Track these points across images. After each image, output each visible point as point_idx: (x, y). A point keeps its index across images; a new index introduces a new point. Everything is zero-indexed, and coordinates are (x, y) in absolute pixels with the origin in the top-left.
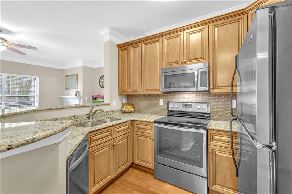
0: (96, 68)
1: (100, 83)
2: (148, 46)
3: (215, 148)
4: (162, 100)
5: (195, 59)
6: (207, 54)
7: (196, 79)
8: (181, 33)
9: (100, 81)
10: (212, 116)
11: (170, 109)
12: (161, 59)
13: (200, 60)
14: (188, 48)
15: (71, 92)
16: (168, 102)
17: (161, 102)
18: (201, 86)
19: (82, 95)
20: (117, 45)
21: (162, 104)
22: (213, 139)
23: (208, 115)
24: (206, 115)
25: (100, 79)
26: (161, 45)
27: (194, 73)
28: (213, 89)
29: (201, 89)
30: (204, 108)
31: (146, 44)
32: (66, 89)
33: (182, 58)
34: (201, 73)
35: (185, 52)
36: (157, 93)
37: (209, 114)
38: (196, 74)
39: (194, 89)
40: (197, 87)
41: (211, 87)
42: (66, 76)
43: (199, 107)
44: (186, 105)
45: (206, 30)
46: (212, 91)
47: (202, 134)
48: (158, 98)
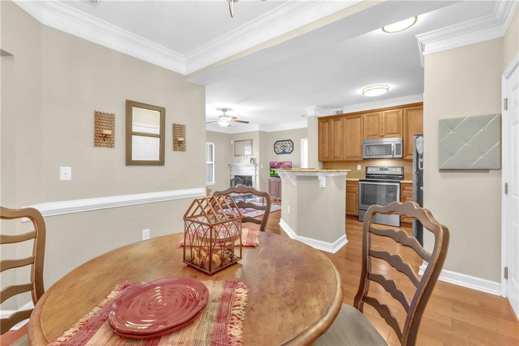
0: (270, 132)
1: (275, 149)
2: (349, 120)
3: (406, 195)
4: (360, 166)
5: (392, 134)
6: (401, 131)
7: (392, 149)
8: (381, 112)
9: (275, 147)
10: (405, 176)
11: (368, 173)
12: (362, 132)
13: (396, 135)
14: (386, 125)
15: (243, 159)
16: (367, 168)
17: (359, 167)
18: (396, 154)
19: (258, 162)
20: (318, 118)
21: (360, 169)
22: (404, 189)
23: (402, 177)
24: (400, 177)
25: (275, 144)
26: (362, 120)
27: (391, 145)
28: (405, 156)
29: (396, 156)
30: (399, 171)
31: (347, 119)
32: (235, 156)
33: (381, 132)
34: (396, 145)
35: (383, 127)
36: (358, 159)
37: (402, 175)
38: (393, 145)
39: (391, 156)
40: (393, 155)
41: (404, 155)
42: (235, 142)
43: (394, 171)
44: (382, 169)
45: (401, 112)
46: (404, 158)
47: (396, 186)
48: (356, 164)
